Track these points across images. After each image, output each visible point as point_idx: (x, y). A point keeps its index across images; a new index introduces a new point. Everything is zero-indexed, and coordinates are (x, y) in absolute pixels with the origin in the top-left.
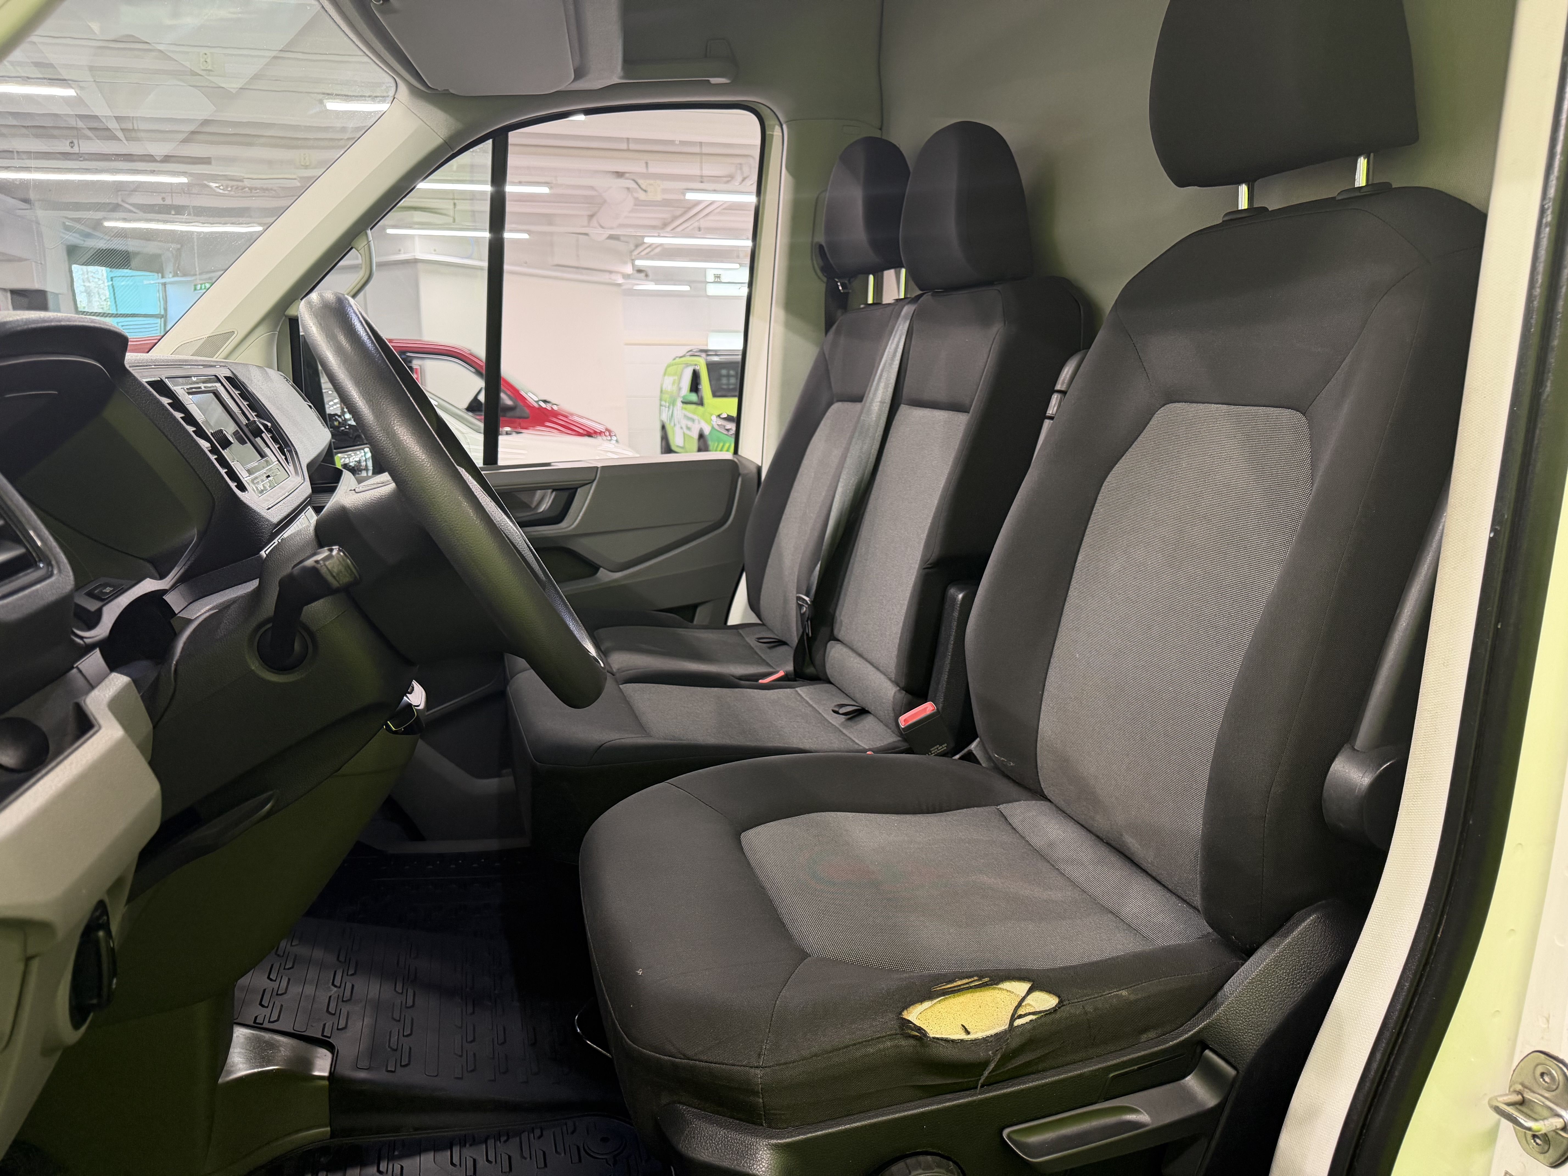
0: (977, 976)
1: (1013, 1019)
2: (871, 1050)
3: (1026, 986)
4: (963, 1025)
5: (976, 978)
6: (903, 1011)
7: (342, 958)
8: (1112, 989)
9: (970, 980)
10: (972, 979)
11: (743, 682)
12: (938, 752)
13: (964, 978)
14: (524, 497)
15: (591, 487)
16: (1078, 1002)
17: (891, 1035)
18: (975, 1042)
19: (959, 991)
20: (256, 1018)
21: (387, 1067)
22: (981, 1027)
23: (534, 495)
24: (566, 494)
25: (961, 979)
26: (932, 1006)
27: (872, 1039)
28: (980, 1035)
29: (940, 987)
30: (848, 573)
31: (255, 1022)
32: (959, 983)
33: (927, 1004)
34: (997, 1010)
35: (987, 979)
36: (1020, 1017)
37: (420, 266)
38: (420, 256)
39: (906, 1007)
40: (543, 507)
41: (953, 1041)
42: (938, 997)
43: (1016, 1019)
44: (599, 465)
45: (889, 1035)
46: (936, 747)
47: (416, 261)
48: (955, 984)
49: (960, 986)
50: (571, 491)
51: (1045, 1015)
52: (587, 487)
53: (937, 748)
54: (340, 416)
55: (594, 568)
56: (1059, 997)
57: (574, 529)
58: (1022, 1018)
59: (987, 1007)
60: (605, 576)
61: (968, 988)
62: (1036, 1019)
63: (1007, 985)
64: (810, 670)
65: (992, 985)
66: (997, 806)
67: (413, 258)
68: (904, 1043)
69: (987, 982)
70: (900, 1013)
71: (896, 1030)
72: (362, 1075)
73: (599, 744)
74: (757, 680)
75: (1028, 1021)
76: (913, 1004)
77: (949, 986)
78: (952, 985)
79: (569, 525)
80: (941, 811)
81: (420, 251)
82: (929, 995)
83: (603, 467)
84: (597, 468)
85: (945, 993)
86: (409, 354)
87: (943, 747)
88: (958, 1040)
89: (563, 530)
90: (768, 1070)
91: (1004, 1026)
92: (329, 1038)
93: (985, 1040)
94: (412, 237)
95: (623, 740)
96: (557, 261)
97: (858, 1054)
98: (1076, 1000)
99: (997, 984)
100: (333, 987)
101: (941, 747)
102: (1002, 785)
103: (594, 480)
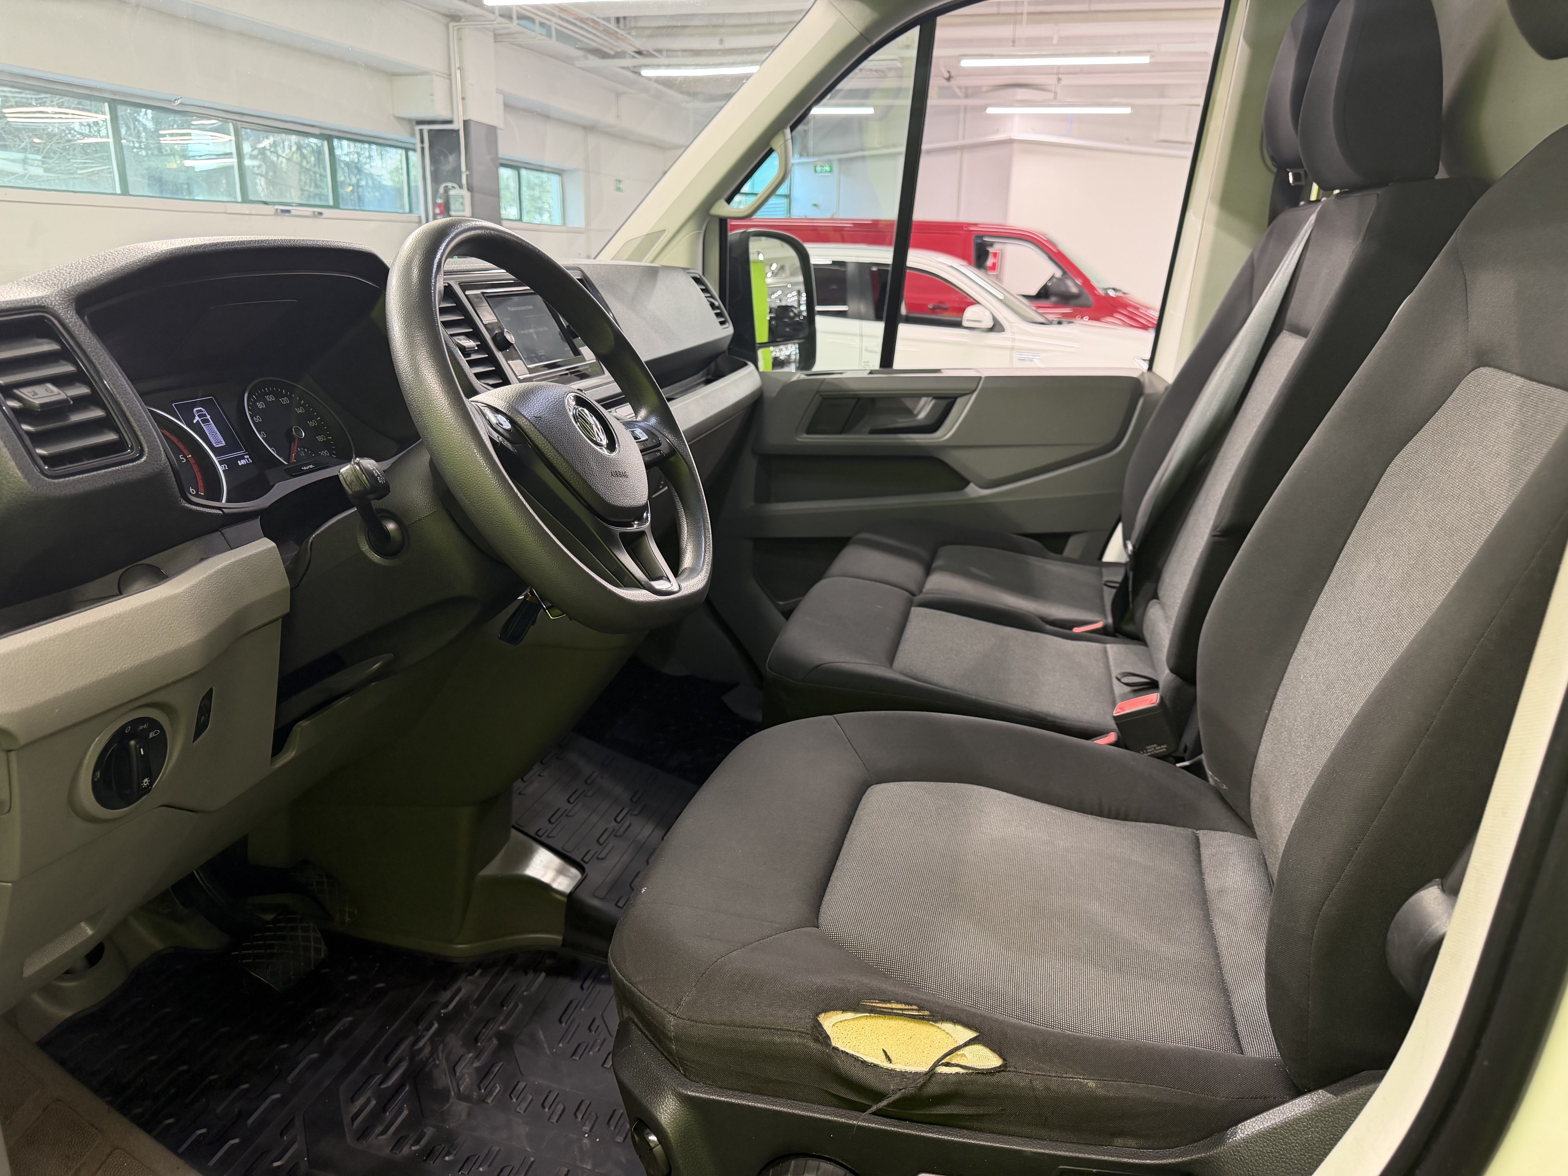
0: (918, 1006)
1: (936, 1064)
2: (777, 1039)
3: (971, 1034)
4: (883, 1050)
5: (914, 1007)
6: (822, 1013)
7: (634, 799)
8: (1077, 1073)
9: (907, 1007)
10: (910, 1007)
11: (1048, 627)
12: (1155, 752)
13: (901, 1003)
14: (908, 403)
15: (970, 399)
16: (1027, 1073)
17: (802, 1032)
18: (891, 1073)
19: (890, 1014)
20: (539, 830)
21: (618, 902)
22: (906, 1060)
23: (918, 402)
24: (944, 403)
25: (898, 1002)
26: (853, 1019)
27: (781, 1029)
28: (898, 1066)
29: (870, 1002)
30: (1184, 526)
31: (536, 834)
32: (894, 1006)
33: (850, 1015)
34: (930, 1048)
35: (927, 1013)
36: (947, 1064)
37: (1016, 146)
38: (1016, 135)
39: (825, 1011)
40: (922, 416)
41: (864, 1062)
42: (863, 1013)
43: (940, 1065)
44: (984, 374)
45: (799, 1032)
46: (1152, 746)
47: (1010, 142)
48: (888, 1005)
49: (892, 1009)
50: (950, 400)
51: (976, 1073)
52: (966, 397)
53: (1155, 748)
54: (796, 308)
55: (964, 482)
56: (1004, 1060)
57: (947, 440)
58: (949, 1066)
59: (919, 1041)
60: (973, 491)
61: (902, 1015)
62: (963, 1074)
63: (948, 1027)
64: (1129, 628)
65: (928, 1020)
66: (1197, 830)
67: (1008, 138)
68: (812, 1044)
69: (925, 1015)
70: (818, 1015)
71: (807, 1030)
72: (596, 903)
73: (818, 663)
74: (1071, 628)
75: (954, 1072)
76: (834, 1010)
77: (880, 1005)
78: (884, 1006)
79: (945, 434)
80: (1126, 818)
81: (1017, 132)
82: (855, 1007)
83: (987, 378)
84: (980, 378)
85: (873, 1011)
86: (986, 239)
87: (1162, 749)
88: (871, 1063)
89: (936, 440)
90: (680, 1021)
91: (925, 1068)
92: (586, 863)
93: (903, 1074)
94: (1011, 116)
95: (844, 665)
96: (1164, 136)
97: (765, 1038)
98: (1024, 1071)
99: (936, 1021)
100: (614, 821)
101: (1159, 748)
102: (1213, 808)
103: (974, 391)
